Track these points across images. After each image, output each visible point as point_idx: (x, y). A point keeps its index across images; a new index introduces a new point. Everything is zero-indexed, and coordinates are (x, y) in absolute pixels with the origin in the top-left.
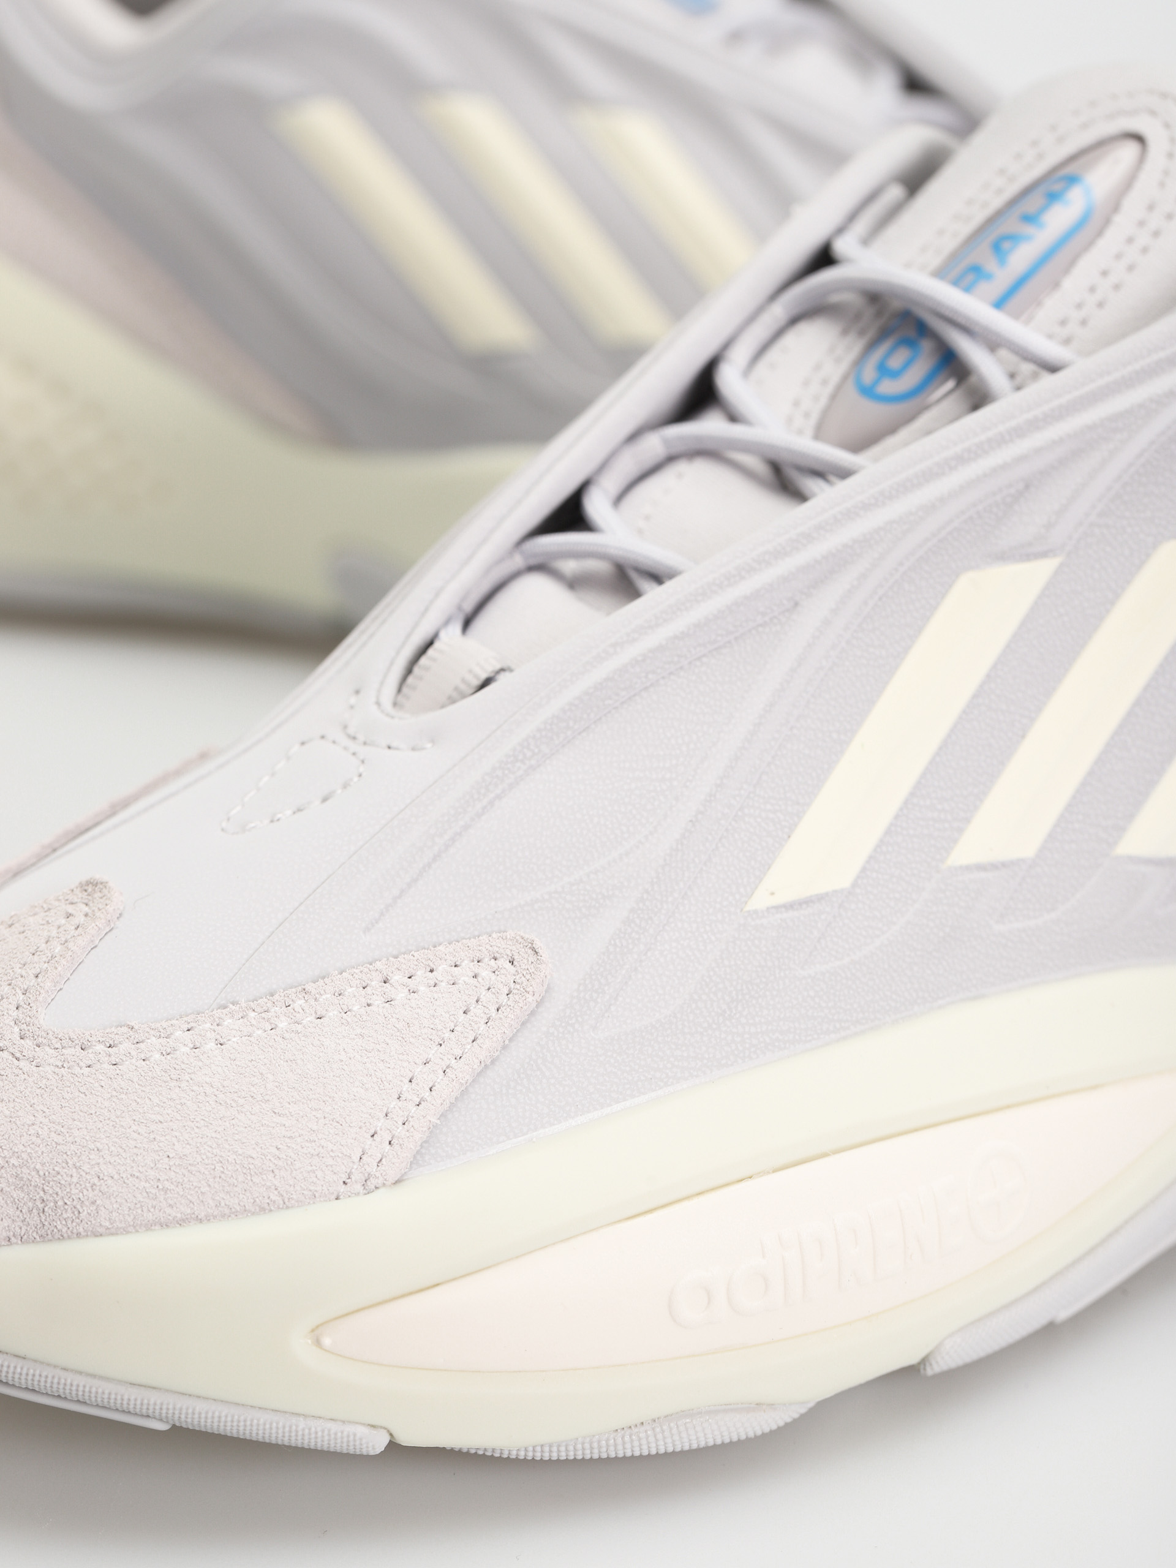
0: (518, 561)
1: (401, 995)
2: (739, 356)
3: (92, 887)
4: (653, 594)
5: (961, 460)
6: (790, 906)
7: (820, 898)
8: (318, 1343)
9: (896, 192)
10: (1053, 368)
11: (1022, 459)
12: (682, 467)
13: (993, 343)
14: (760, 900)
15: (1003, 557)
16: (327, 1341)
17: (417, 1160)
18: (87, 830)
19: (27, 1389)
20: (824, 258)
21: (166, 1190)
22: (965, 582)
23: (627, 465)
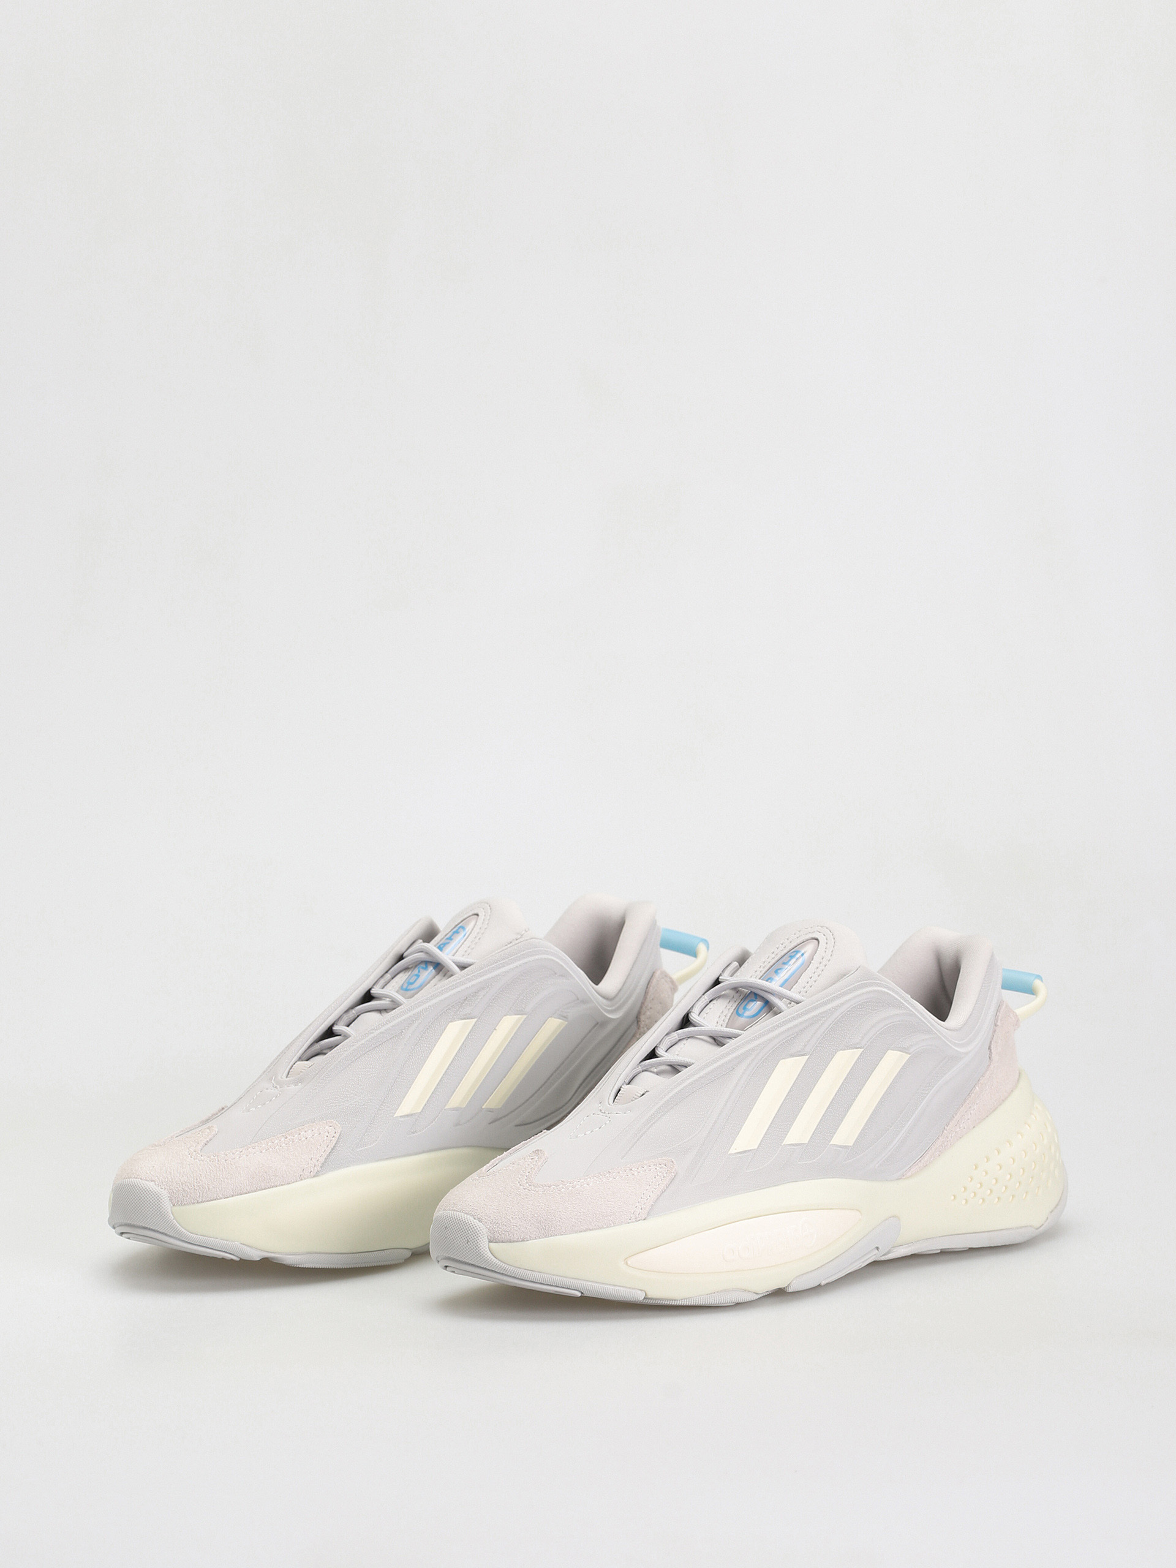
0: (640, 1069)
1: (636, 1174)
2: (696, 1010)
3: (537, 1152)
4: (685, 1071)
5: (778, 1026)
6: (740, 1153)
7: (749, 1151)
8: (627, 1264)
9: (736, 964)
10: (798, 1003)
11: (796, 1026)
12: (684, 1042)
13: (781, 997)
14: (732, 1151)
15: (792, 1056)
16: (629, 1262)
17: (649, 1214)
18: (555, 1112)
19: (541, 1283)
20: (717, 982)
21: (581, 1222)
22: (781, 1062)
23: (667, 1042)
